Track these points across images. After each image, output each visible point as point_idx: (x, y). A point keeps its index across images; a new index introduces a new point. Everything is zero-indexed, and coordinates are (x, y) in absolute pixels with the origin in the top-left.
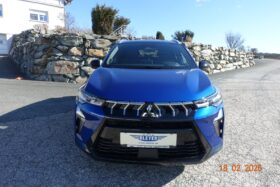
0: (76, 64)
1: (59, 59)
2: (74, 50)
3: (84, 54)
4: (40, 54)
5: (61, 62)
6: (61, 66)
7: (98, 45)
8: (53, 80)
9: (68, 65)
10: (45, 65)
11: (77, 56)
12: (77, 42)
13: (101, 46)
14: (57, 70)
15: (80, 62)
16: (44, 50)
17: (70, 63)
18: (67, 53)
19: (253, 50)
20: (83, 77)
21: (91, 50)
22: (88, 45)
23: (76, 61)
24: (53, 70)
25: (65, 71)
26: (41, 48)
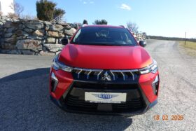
0: (39, 42)
1: (26, 38)
2: (37, 32)
3: (45, 35)
4: (10, 34)
5: (28, 41)
6: (28, 43)
7: (55, 29)
8: (22, 54)
9: (34, 43)
10: (15, 43)
11: (40, 36)
12: (40, 27)
13: (57, 29)
14: (25, 46)
15: (42, 40)
16: (13, 32)
17: (35, 41)
18: (32, 34)
19: (144, 33)
20: (44, 51)
21: (50, 32)
22: (47, 28)
23: (39, 40)
24: (22, 46)
25: (31, 46)
26: (10, 30)
